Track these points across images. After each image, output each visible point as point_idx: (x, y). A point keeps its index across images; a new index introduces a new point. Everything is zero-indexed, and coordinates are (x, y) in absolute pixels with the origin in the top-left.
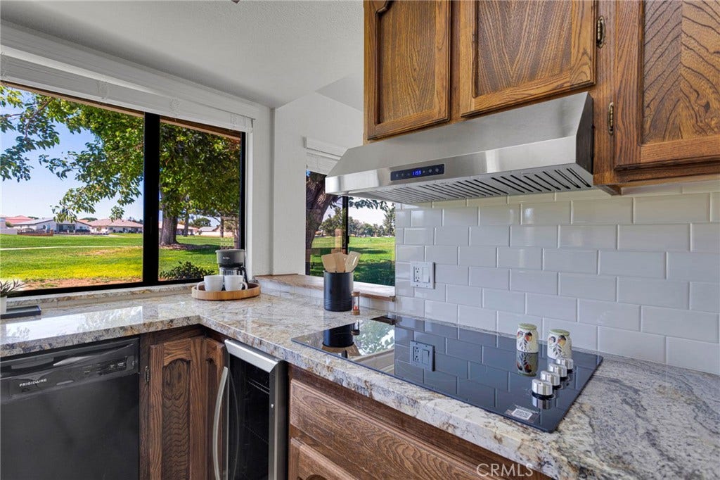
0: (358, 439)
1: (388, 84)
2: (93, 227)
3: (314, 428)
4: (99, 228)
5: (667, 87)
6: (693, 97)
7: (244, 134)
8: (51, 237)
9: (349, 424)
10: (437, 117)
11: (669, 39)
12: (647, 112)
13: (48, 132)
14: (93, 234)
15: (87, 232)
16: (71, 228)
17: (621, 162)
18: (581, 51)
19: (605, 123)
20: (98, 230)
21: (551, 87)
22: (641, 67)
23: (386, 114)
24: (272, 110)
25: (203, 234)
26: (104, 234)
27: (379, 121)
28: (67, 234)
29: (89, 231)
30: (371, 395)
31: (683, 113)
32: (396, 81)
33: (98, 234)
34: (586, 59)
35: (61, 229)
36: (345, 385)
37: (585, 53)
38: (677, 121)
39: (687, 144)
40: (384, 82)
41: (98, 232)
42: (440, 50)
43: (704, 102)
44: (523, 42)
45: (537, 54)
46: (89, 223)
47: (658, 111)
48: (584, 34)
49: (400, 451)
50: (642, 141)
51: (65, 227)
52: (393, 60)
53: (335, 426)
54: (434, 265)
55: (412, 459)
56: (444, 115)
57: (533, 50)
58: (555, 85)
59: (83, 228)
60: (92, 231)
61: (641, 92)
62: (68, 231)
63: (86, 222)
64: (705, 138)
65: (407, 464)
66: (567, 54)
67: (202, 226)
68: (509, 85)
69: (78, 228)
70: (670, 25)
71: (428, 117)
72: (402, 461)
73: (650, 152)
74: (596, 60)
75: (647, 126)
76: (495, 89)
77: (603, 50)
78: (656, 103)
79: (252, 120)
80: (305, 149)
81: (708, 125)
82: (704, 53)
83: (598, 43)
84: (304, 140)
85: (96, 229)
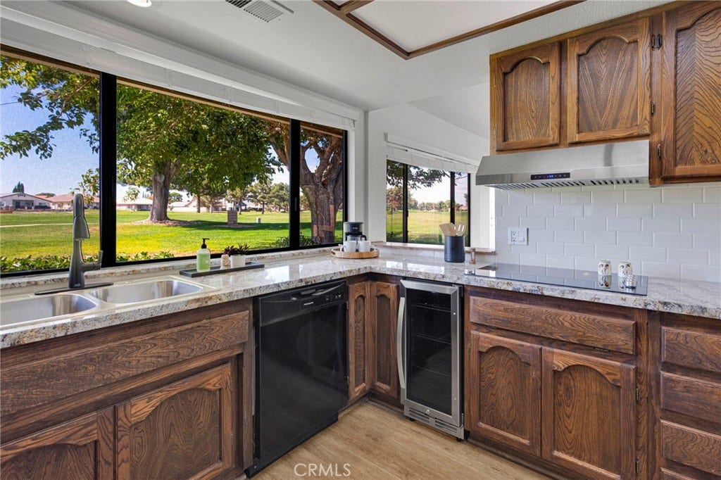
0: (530, 319)
1: (512, 118)
2: (54, 203)
3: (493, 320)
4: (61, 204)
5: (687, 140)
6: (700, 147)
7: (346, 132)
8: (11, 214)
9: (523, 312)
10: (551, 142)
11: (688, 118)
12: (678, 152)
13: (75, 112)
14: (53, 210)
15: (46, 208)
16: (29, 205)
17: (665, 174)
18: (644, 118)
19: (656, 154)
20: (59, 206)
21: (627, 133)
22: (675, 129)
23: (510, 136)
24: (366, 113)
25: (174, 210)
26: (67, 210)
27: (505, 140)
28: (25, 211)
29: (50, 208)
30: (542, 293)
31: (695, 153)
32: (518, 116)
33: (60, 211)
34: (647, 122)
35: (18, 205)
36: (521, 291)
37: (646, 119)
38: (692, 157)
39: (697, 168)
40: (508, 115)
41: (59, 209)
42: (553, 104)
43: (705, 149)
44: (608, 107)
45: (617, 114)
46: (49, 199)
47: (683, 151)
48: (645, 109)
49: (561, 319)
50: (676, 165)
51: (21, 204)
52: (516, 103)
53: (511, 315)
54: (528, 229)
55: (570, 321)
56: (556, 141)
57: (614, 111)
58: (629, 133)
59: (43, 205)
60: (53, 207)
61: (675, 141)
62: (26, 208)
63: (44, 197)
64: (706, 166)
65: (566, 324)
66: (635, 117)
67: (173, 202)
68: (600, 129)
69: (37, 204)
70: (689, 111)
71: (545, 142)
72: (562, 323)
73: (680, 170)
74: (651, 122)
75: (678, 158)
76: (591, 130)
77: (655, 118)
78: (682, 147)
79: (354, 121)
80: (385, 143)
81: (707, 160)
82: (705, 127)
83: (652, 114)
84: (386, 136)
85: (57, 205)
